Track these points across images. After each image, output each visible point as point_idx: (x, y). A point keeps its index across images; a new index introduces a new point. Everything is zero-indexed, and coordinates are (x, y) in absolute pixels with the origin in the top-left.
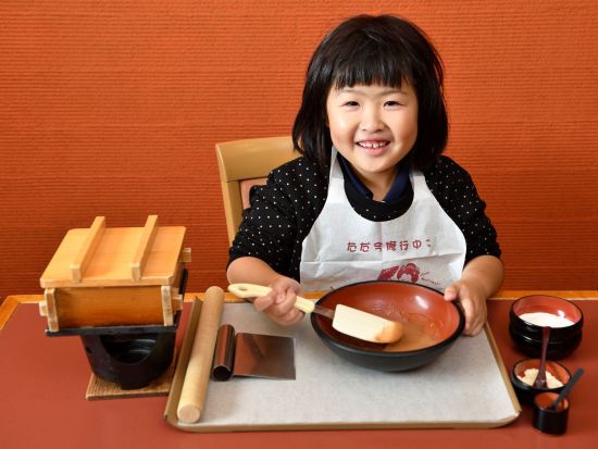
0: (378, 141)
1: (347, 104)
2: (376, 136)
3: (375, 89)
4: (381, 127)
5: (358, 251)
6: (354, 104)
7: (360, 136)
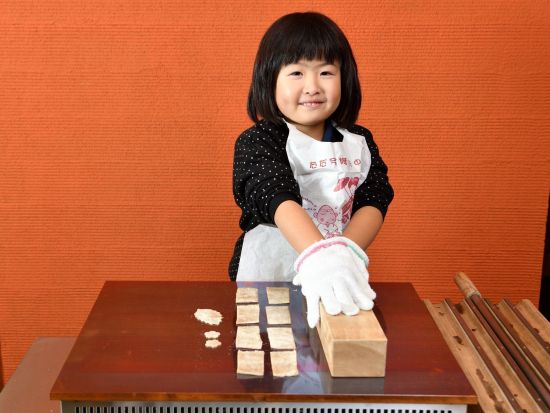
0: (316, 102)
1: (292, 74)
2: (315, 98)
3: (315, 63)
4: (319, 90)
5: (318, 167)
6: (297, 73)
7: (303, 99)
